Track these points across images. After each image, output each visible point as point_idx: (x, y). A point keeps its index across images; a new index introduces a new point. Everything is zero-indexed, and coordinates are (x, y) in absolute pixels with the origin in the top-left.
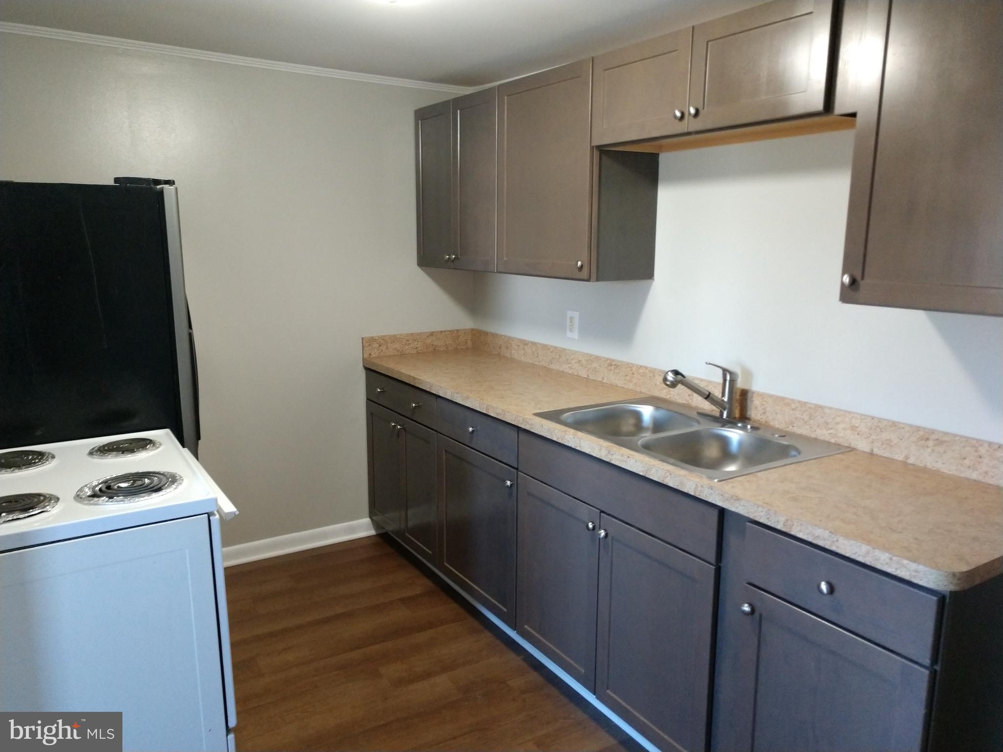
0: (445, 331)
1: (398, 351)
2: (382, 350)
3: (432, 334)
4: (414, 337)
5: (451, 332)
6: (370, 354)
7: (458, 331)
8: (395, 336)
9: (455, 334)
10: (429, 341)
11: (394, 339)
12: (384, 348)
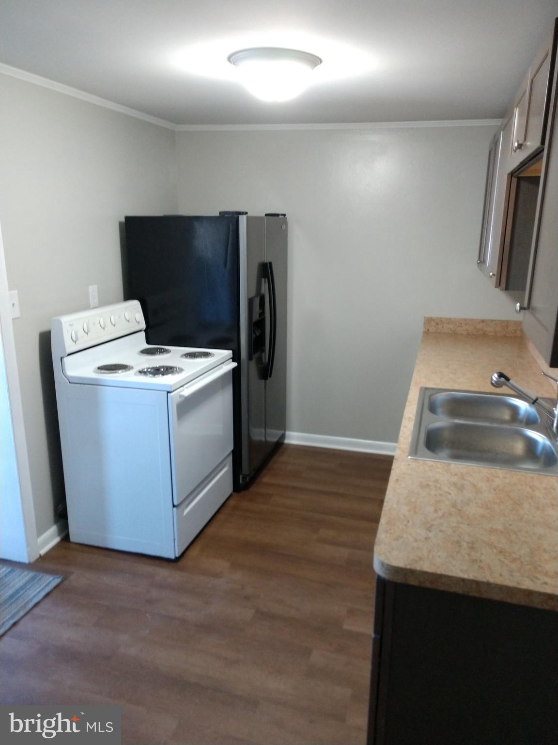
0: (495, 320)
1: (451, 330)
2: (438, 328)
3: (483, 321)
4: (466, 322)
5: (502, 322)
6: (428, 330)
7: (508, 321)
8: (450, 319)
9: (506, 324)
10: (480, 326)
11: (449, 321)
12: (440, 327)
